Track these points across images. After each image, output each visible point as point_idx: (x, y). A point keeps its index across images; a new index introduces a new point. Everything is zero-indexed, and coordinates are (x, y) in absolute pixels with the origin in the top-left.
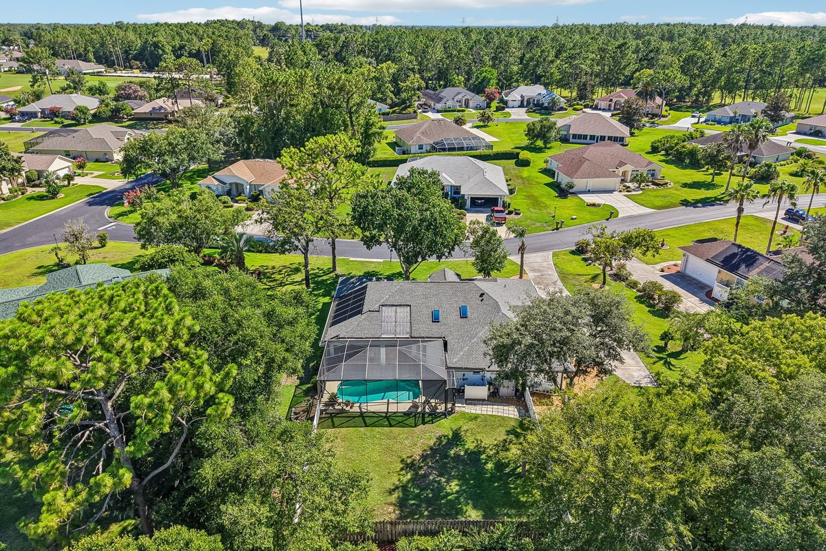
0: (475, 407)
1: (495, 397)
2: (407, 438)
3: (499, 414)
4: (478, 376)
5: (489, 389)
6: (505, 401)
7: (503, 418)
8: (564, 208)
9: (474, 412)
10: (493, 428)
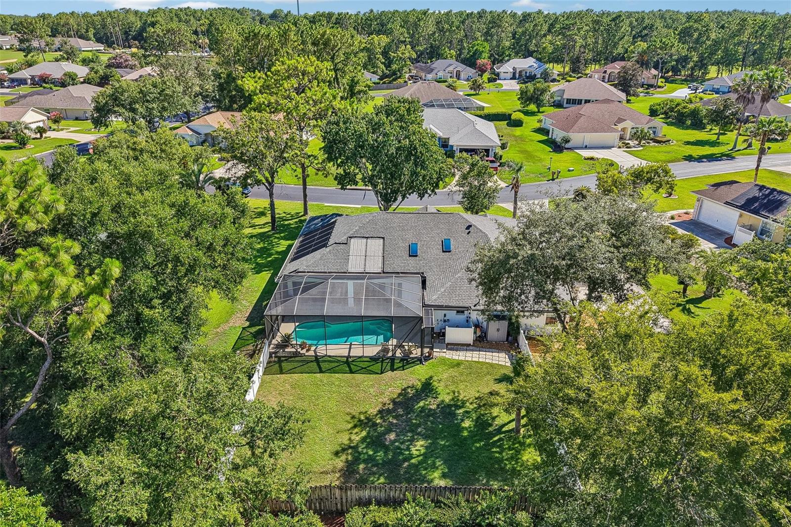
0: (458, 353)
1: (482, 341)
2: (373, 386)
3: (487, 361)
4: (462, 318)
5: (475, 333)
6: (496, 346)
7: (492, 365)
8: (561, 161)
9: (457, 358)
10: (479, 376)
